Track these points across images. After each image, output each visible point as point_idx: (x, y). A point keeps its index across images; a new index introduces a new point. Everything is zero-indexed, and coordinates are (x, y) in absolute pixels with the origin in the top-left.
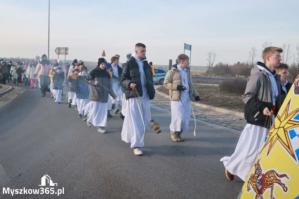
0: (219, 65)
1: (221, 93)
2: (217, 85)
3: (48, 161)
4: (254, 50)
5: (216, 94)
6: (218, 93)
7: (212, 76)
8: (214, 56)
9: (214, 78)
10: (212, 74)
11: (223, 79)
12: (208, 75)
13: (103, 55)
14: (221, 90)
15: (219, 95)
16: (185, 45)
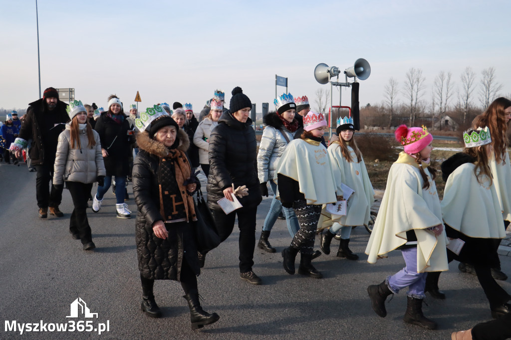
0: (336, 111)
4: (393, 83)
8: (327, 96)
16: (276, 78)
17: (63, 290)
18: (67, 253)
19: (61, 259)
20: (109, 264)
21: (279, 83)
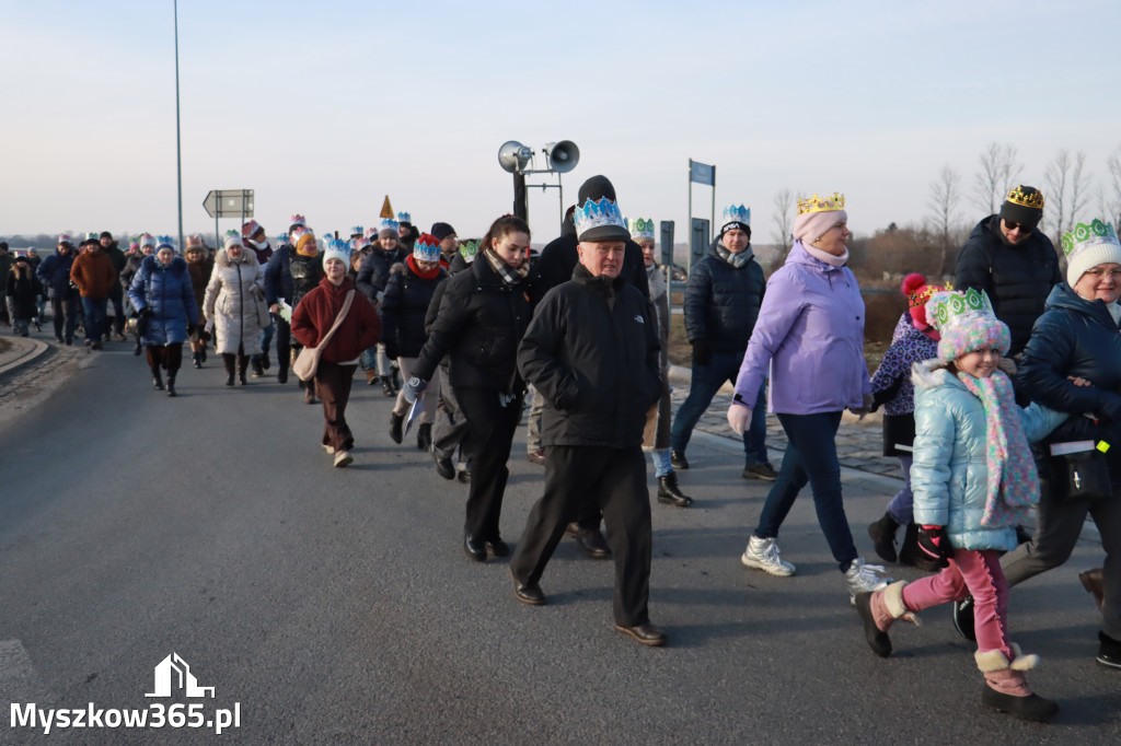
4: (948, 176)
16: (691, 166)
17: (234, 625)
18: (240, 545)
19: (228, 558)
20: (332, 570)
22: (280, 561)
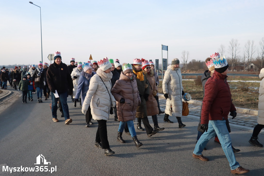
0: (192, 62)
1: (197, 87)
2: (193, 80)
3: (48, 158)
4: (222, 47)
5: (193, 88)
6: (194, 87)
7: (187, 72)
8: (188, 54)
9: (189, 73)
10: (187, 70)
11: (197, 74)
12: (183, 71)
13: (90, 59)
14: (196, 85)
15: (196, 89)
16: (162, 46)
17: (57, 159)
18: (58, 139)
19: (55, 143)
20: (80, 145)
21: (164, 49)
22: (68, 143)
